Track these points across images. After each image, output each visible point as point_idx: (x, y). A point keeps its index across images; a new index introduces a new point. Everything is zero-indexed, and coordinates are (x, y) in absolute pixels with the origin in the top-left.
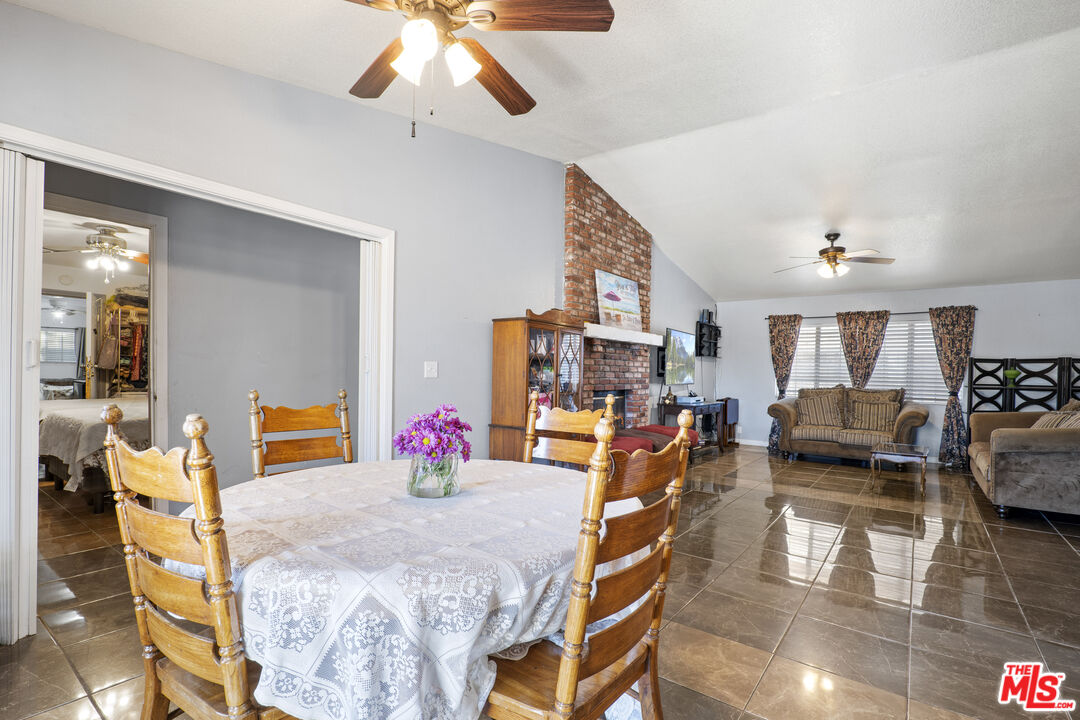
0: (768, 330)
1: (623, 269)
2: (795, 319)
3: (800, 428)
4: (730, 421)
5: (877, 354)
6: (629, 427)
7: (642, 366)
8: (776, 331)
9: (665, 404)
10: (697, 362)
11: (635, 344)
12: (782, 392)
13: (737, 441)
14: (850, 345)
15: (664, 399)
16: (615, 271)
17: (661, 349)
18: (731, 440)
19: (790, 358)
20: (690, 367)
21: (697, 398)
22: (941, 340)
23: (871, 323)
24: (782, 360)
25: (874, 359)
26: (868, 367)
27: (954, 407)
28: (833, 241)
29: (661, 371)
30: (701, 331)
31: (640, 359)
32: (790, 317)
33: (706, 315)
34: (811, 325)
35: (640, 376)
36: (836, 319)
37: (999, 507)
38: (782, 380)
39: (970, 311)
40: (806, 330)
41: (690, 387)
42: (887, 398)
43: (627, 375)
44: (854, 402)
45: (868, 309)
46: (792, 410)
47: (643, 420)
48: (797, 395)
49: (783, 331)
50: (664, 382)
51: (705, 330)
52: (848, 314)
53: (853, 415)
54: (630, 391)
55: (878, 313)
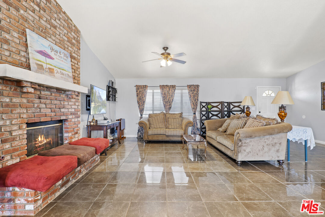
0: (136, 91)
1: (58, 41)
2: (145, 87)
3: (151, 130)
4: (122, 129)
5: (173, 100)
6: (66, 142)
7: (75, 105)
8: (138, 91)
9: (91, 126)
10: (107, 103)
11: (68, 91)
12: (141, 115)
13: (125, 136)
14: (164, 97)
15: (90, 122)
16: (50, 39)
17: (88, 96)
18: (123, 136)
19: (144, 102)
20: (104, 105)
21: (108, 121)
22: (191, 95)
23: (171, 89)
24: (141, 102)
25: (172, 102)
26: (170, 105)
27: (195, 118)
28: (166, 50)
29: (88, 108)
30: (109, 89)
31: (73, 100)
32: (144, 86)
33: (111, 83)
34: (150, 89)
35: (73, 110)
36: (159, 87)
37: (238, 161)
38: (142, 111)
39: (198, 86)
40: (149, 91)
41: (105, 115)
42: (178, 116)
43: (63, 110)
44: (168, 118)
45: (169, 85)
46: (147, 123)
47: (77, 136)
48: (147, 116)
49: (141, 91)
50: (90, 114)
51: (110, 89)
52: (163, 86)
53: (168, 123)
54: (66, 120)
55: (172, 86)
